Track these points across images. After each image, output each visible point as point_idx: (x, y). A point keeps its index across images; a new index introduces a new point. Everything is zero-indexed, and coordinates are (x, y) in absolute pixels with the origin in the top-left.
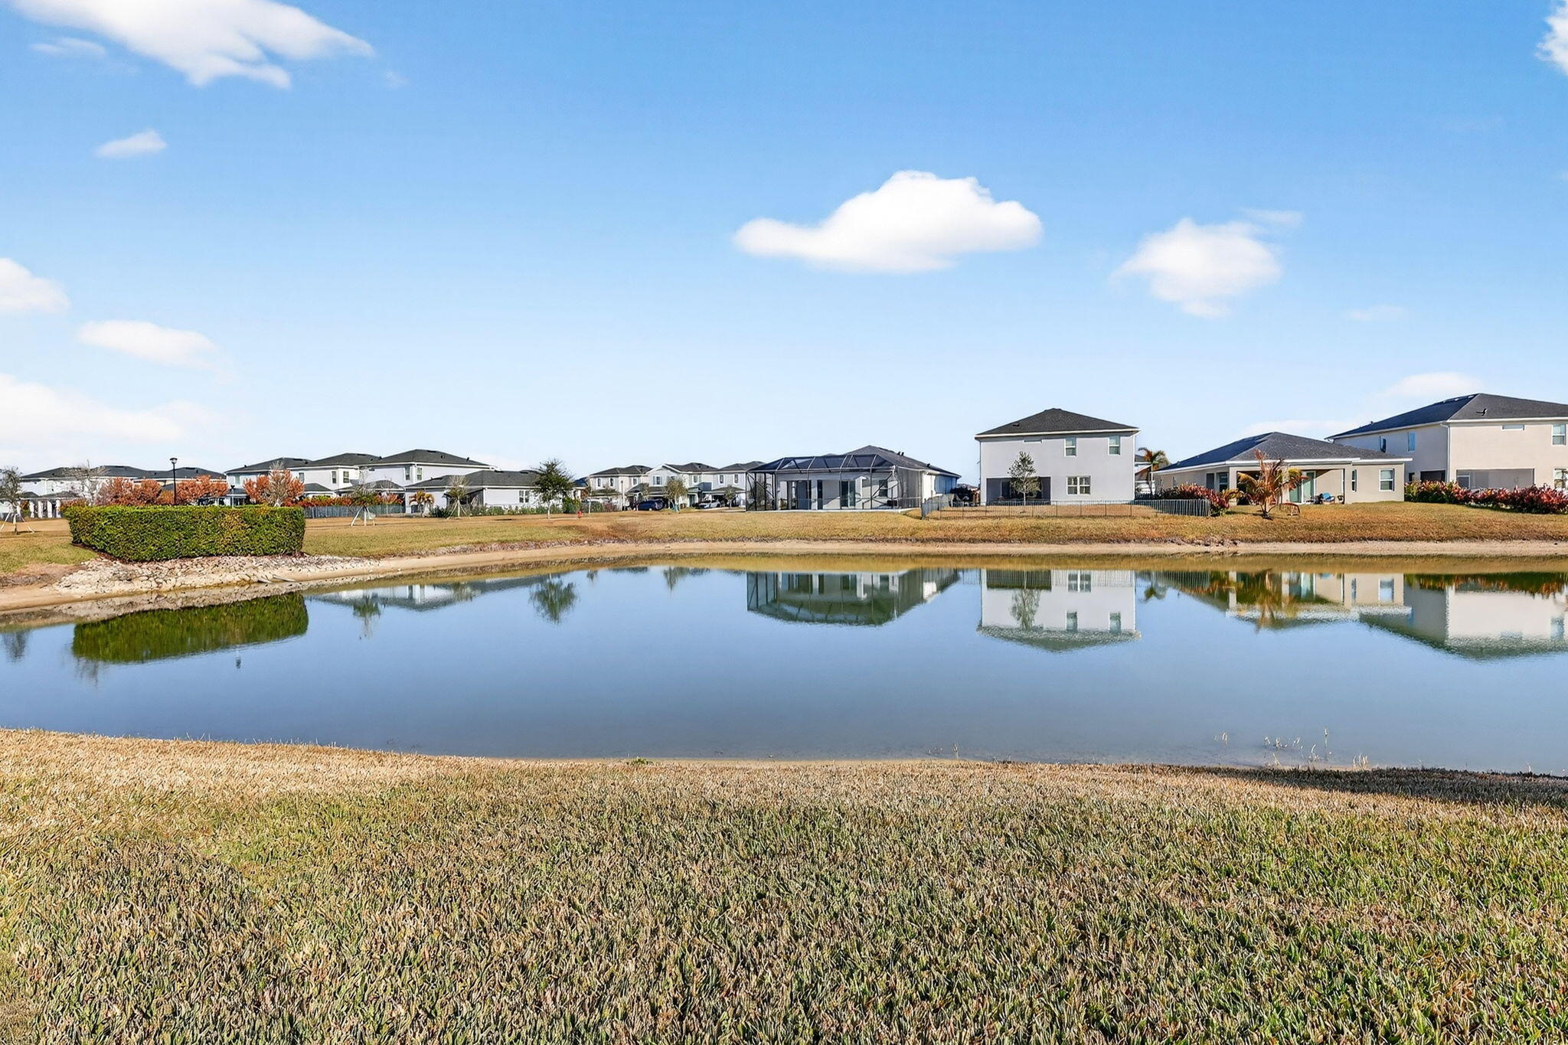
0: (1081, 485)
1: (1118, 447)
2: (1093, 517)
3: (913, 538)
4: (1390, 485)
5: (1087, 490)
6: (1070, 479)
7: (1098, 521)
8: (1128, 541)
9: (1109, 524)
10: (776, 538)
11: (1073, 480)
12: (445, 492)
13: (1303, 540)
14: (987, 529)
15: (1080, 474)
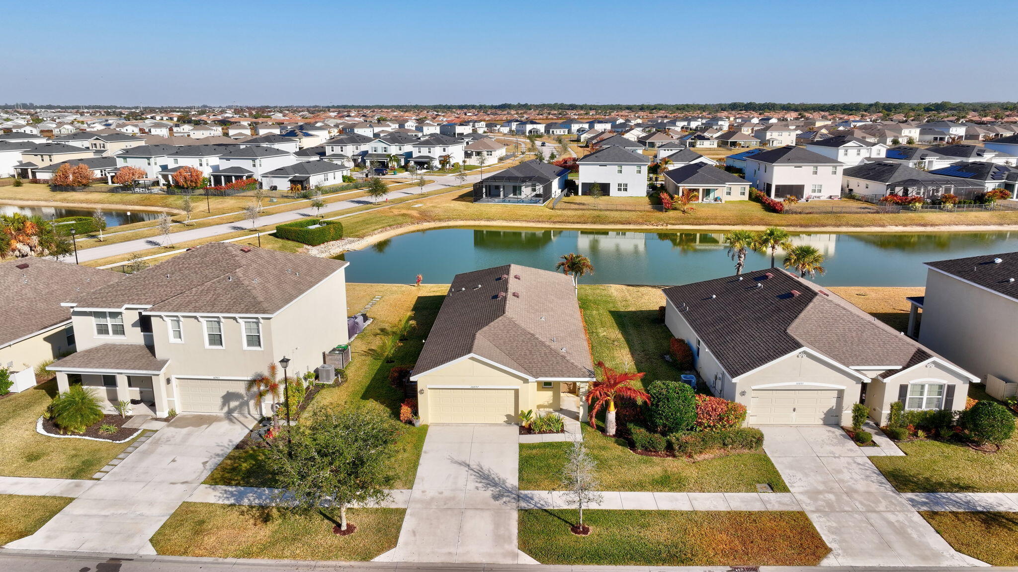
0: (623, 187)
1: (640, 171)
2: (621, 211)
3: (550, 220)
4: (743, 194)
5: (626, 190)
6: (619, 184)
7: (622, 213)
8: (630, 224)
9: (626, 215)
10: (493, 220)
11: (620, 185)
12: (290, 178)
13: (690, 224)
14: (579, 217)
15: (623, 182)
